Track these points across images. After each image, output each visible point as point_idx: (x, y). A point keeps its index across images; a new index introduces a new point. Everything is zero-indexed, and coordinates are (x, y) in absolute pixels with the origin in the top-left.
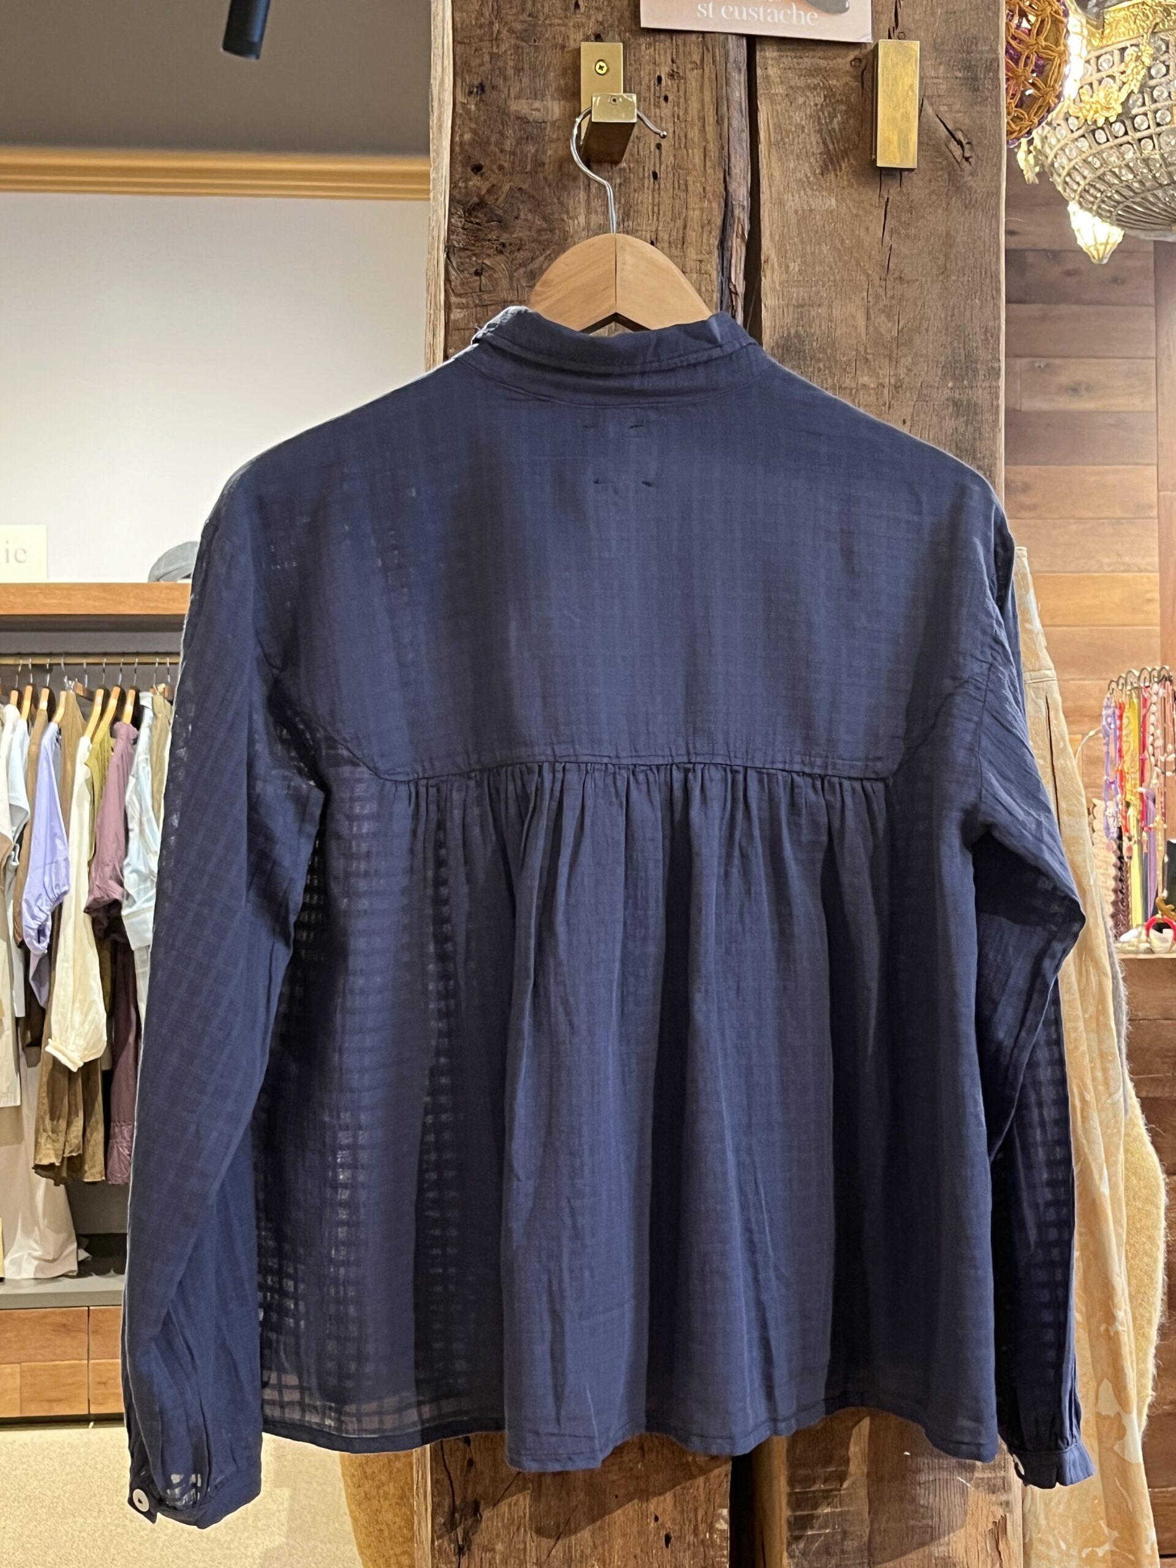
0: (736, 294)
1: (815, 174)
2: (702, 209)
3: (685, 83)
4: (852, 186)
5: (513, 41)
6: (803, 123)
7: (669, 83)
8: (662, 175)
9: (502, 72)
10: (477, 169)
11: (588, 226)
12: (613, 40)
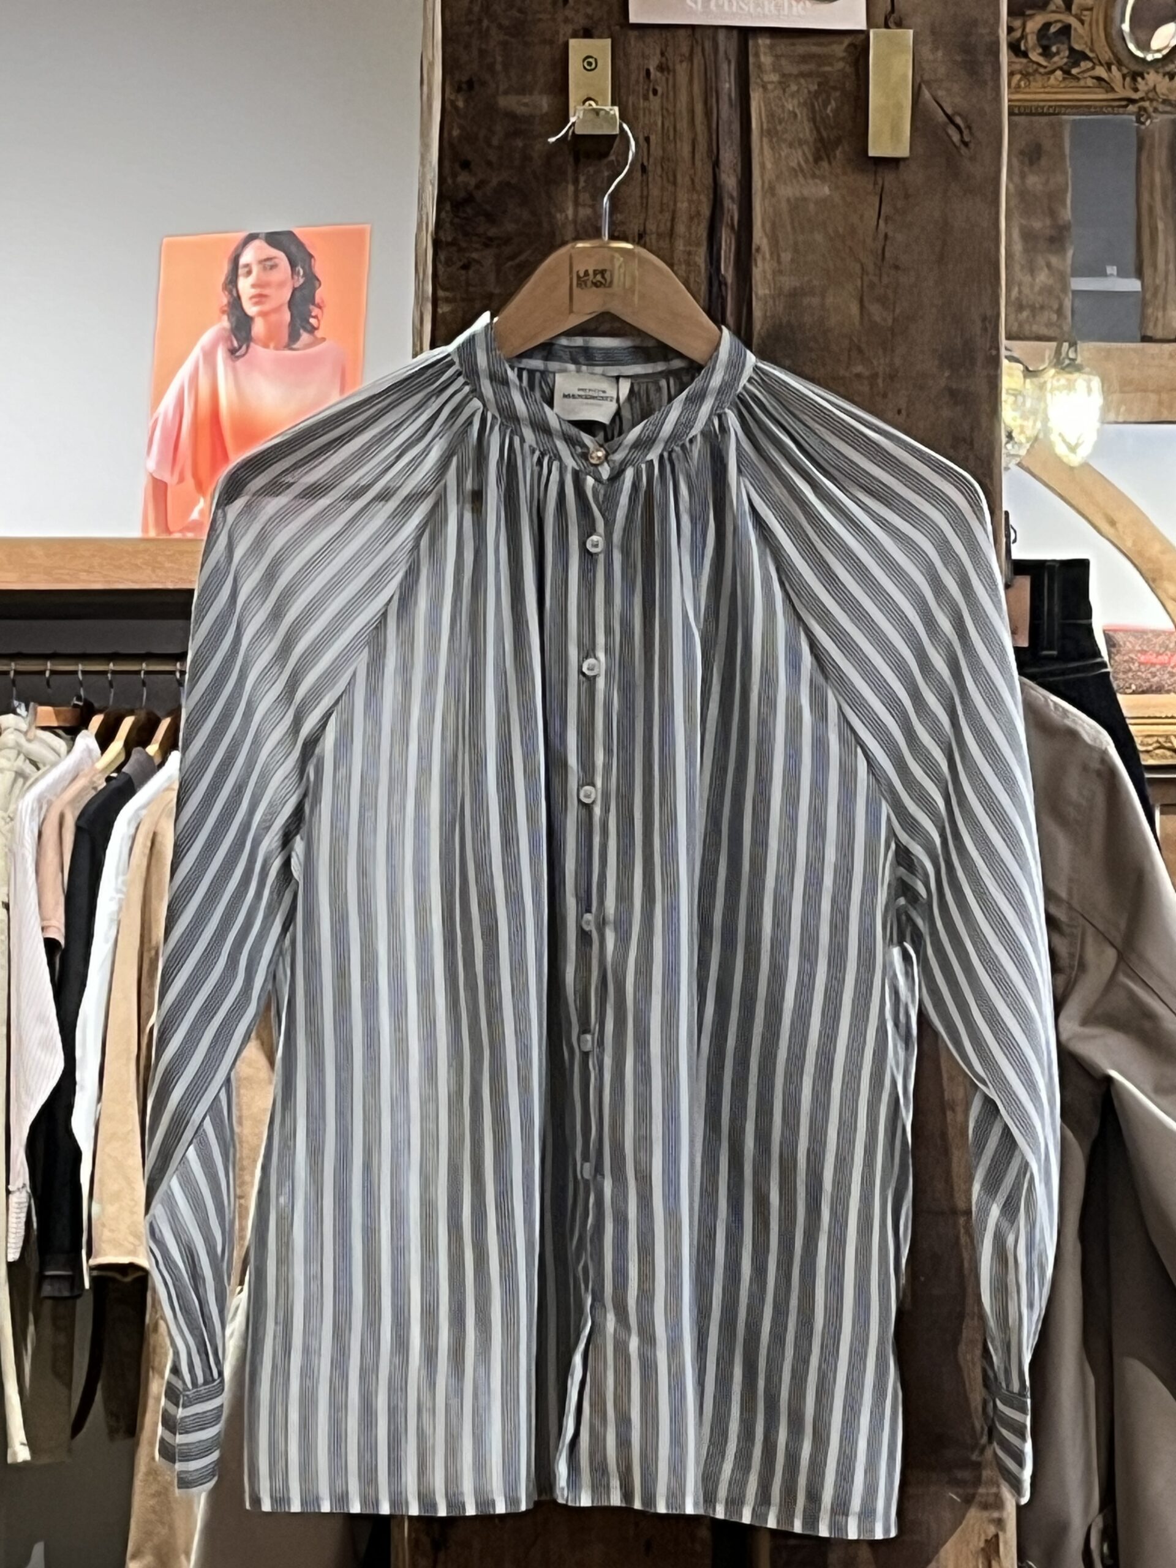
0: (726, 284)
1: (806, 161)
2: (690, 201)
3: (674, 76)
4: (845, 173)
5: (502, 37)
6: (797, 111)
7: (659, 74)
8: (650, 168)
9: (491, 68)
10: (466, 165)
11: (575, 222)
12: (600, 37)
